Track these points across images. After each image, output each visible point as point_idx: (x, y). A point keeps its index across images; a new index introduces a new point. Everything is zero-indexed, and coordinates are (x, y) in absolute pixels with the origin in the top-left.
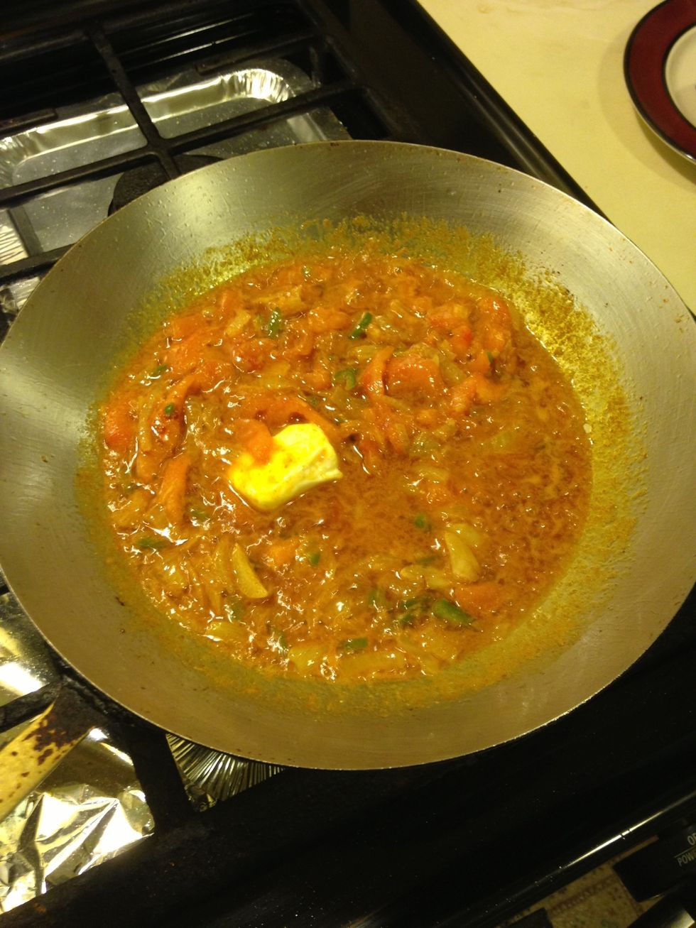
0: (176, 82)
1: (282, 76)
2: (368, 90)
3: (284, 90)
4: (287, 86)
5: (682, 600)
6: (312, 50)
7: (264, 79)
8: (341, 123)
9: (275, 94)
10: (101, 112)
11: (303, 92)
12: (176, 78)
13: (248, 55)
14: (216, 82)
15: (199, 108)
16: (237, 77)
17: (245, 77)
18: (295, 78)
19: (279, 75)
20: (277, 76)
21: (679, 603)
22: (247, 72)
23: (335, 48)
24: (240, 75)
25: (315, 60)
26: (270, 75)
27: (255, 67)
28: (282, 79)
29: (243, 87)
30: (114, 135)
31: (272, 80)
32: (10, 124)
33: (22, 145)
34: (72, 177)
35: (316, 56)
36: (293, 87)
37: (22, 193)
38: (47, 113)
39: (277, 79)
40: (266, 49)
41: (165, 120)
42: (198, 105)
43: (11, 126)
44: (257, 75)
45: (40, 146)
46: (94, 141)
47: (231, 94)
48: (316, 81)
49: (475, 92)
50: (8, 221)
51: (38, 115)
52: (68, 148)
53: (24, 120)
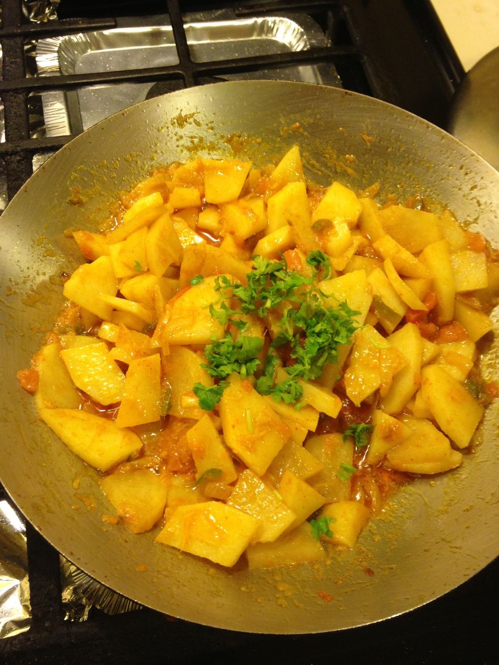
0: (220, 15)
1: (303, 28)
2: (365, 58)
3: (301, 40)
4: (305, 37)
5: (472, 574)
6: (330, 14)
7: (289, 27)
8: (339, 77)
9: (294, 42)
10: (155, 27)
11: (316, 45)
12: (220, 12)
13: (278, 7)
14: (250, 21)
15: (232, 40)
16: (268, 22)
17: (274, 23)
18: (313, 32)
19: (301, 27)
20: (299, 27)
21: (468, 575)
22: (277, 19)
23: (348, 16)
24: (270, 20)
25: (331, 21)
26: (294, 25)
27: (284, 16)
28: (302, 30)
29: (270, 30)
30: (161, 47)
31: (294, 30)
32: (79, 24)
33: (89, 41)
34: (113, 78)
35: (332, 19)
36: (309, 39)
37: (73, 82)
38: (109, 21)
39: (298, 30)
40: (293, 6)
41: (204, 44)
42: (232, 37)
43: (79, 26)
44: (284, 24)
45: (102, 45)
46: (145, 49)
47: (260, 34)
48: (328, 39)
49: (452, 76)
50: (62, 99)
51: (102, 22)
52: (123, 51)
53: (90, 23)
